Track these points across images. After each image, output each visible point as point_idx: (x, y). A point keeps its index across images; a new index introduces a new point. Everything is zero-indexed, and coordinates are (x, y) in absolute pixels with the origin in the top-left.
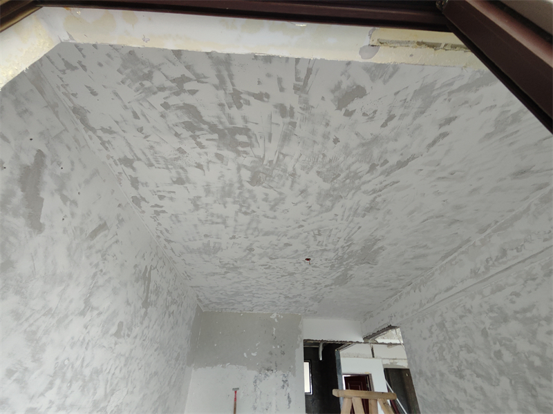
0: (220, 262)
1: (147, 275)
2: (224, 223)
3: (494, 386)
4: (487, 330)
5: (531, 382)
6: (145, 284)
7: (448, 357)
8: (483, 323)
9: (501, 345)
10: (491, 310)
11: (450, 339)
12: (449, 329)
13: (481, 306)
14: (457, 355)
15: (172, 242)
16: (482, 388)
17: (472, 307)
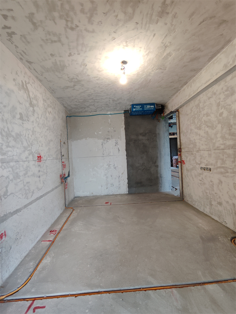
0: (68, 77)
1: (25, 86)
2: (60, 41)
3: (213, 129)
4: (221, 102)
5: (232, 123)
6: (26, 92)
7: (196, 122)
8: (220, 99)
9: (224, 109)
10: (227, 90)
11: (200, 112)
12: (201, 107)
13: (222, 89)
14: (201, 119)
15: (32, 63)
16: (207, 132)
17: (217, 91)
